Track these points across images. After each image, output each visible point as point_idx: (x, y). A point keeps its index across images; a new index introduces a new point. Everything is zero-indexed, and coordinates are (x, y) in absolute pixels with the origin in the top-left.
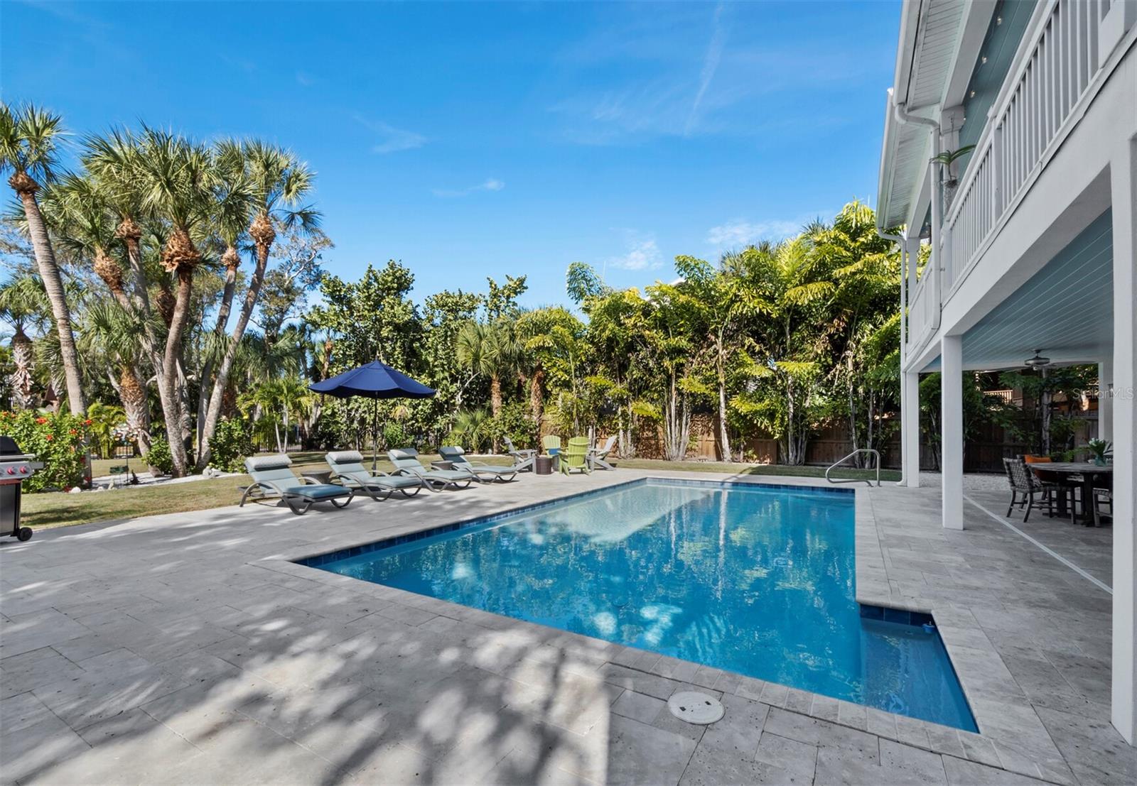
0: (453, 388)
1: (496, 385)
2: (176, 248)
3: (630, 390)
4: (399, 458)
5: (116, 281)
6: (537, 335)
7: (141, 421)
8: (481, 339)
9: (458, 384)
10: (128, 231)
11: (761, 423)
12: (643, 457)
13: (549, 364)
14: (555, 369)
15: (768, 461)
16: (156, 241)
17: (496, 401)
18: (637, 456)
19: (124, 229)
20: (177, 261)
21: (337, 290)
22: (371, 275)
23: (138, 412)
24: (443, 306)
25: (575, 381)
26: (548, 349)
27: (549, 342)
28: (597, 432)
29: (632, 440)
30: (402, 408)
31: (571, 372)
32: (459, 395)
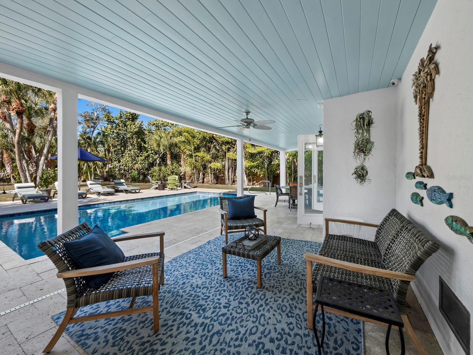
0: (156, 157)
1: (169, 156)
2: (15, 106)
3: (212, 158)
4: (91, 184)
5: (4, 118)
6: (179, 136)
7: (11, 170)
8: (161, 138)
9: (157, 155)
10: (4, 99)
11: (255, 171)
12: (220, 184)
13: (184, 148)
14: (186, 150)
15: (262, 185)
16: (24, 102)
17: (169, 162)
18: (217, 183)
19: (2, 99)
20: (15, 111)
21: (109, 119)
22: (122, 113)
23: (10, 167)
24: (153, 125)
25: (194, 155)
26: (184, 142)
27: (183, 139)
28: (204, 174)
29: (214, 177)
30: (137, 164)
31: (192, 151)
32: (158, 160)
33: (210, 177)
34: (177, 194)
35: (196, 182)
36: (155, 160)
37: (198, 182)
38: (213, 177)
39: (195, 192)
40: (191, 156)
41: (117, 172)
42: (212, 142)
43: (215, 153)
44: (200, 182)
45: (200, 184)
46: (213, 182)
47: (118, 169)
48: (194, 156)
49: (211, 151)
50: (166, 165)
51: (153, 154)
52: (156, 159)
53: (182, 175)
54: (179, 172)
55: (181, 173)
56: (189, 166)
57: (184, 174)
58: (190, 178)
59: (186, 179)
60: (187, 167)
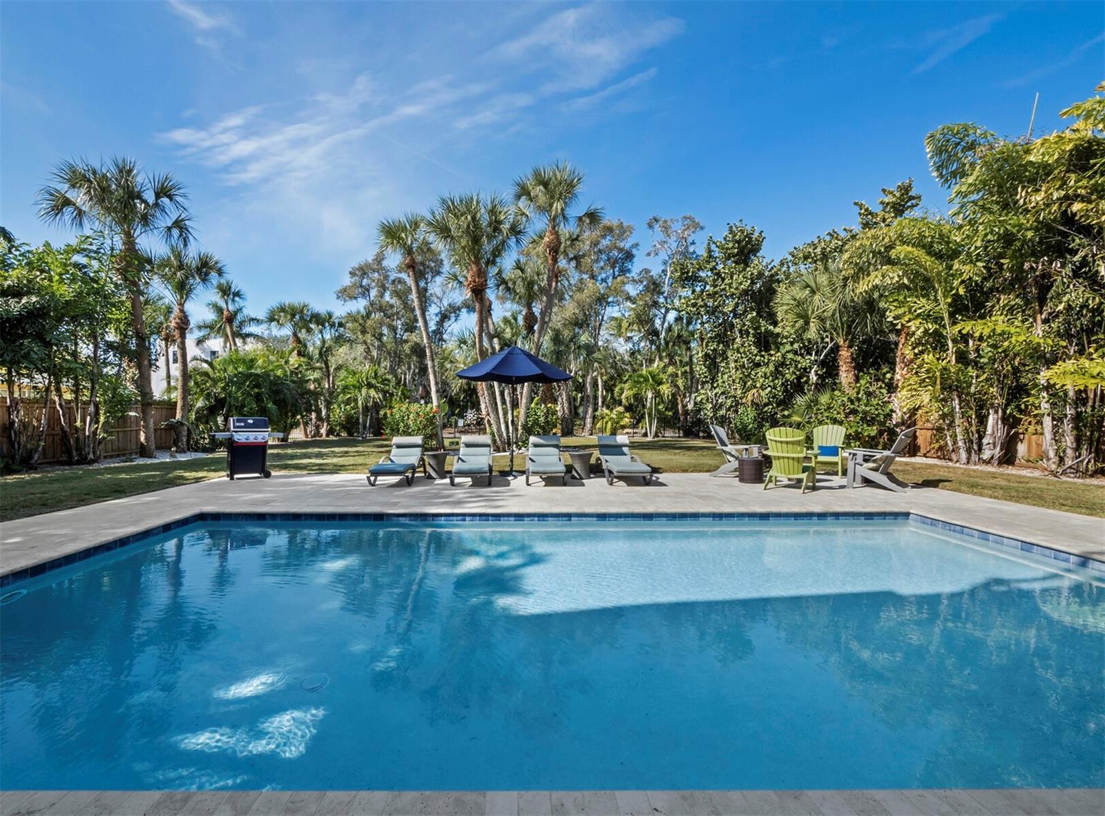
8: (813, 292)
9: (812, 357)
17: (845, 376)
24: (806, 258)
25: (951, 331)
26: (901, 287)
27: (894, 275)
28: (1010, 422)
29: (1078, 440)
30: (755, 390)
31: (942, 319)
32: (813, 371)
33: (1048, 435)
34: (778, 515)
35: (964, 455)
36: (806, 371)
37: (974, 457)
38: (1069, 440)
39: (895, 515)
40: (937, 341)
41: (709, 413)
42: (1062, 251)
43: (1084, 306)
44: (986, 455)
45: (989, 468)
46: (1069, 462)
47: (711, 406)
48: (954, 341)
49: (1059, 296)
50: (835, 386)
51: (796, 353)
52: (805, 369)
53: (897, 425)
54: (880, 411)
55: (890, 416)
56: (925, 387)
57: (907, 421)
58: (935, 436)
59: (920, 441)
60: (916, 390)
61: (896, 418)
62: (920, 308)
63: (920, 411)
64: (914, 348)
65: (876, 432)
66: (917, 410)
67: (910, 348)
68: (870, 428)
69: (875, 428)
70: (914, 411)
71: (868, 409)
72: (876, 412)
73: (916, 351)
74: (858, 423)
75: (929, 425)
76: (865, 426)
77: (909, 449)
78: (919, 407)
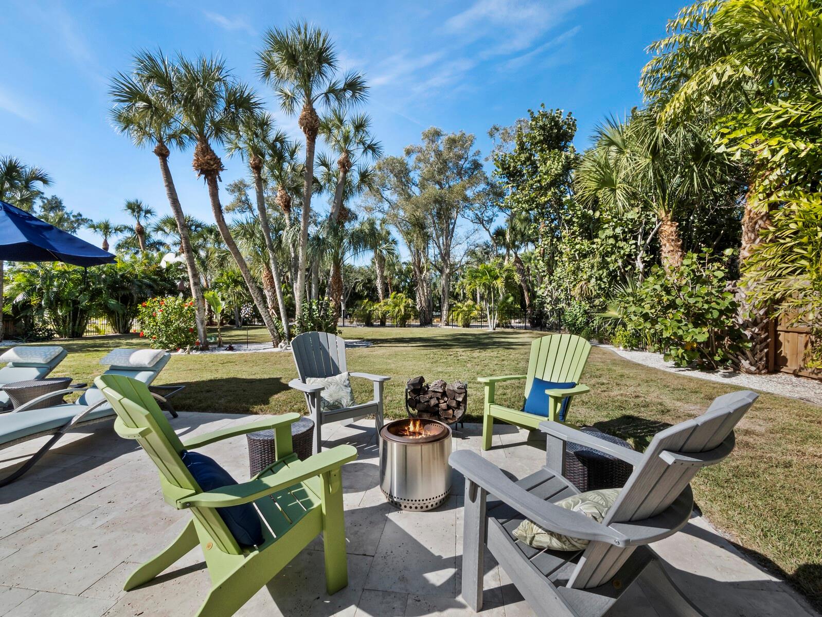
7: (271, 303)
30: (583, 283)
32: (639, 258)
36: (630, 258)
41: (548, 307)
51: (617, 238)
52: (630, 255)
53: (745, 326)
54: (714, 305)
55: (734, 311)
56: (793, 261)
57: (762, 319)
58: (812, 343)
59: (786, 350)
60: (774, 268)
61: (742, 316)
62: (779, 117)
63: (785, 305)
64: (769, 195)
65: (707, 335)
66: (779, 302)
67: (761, 196)
68: (697, 330)
69: (705, 330)
70: (773, 303)
71: (692, 301)
72: (706, 306)
73: (773, 198)
74: (680, 321)
75: (803, 327)
76: (690, 326)
77: (767, 361)
78: (783, 299)
